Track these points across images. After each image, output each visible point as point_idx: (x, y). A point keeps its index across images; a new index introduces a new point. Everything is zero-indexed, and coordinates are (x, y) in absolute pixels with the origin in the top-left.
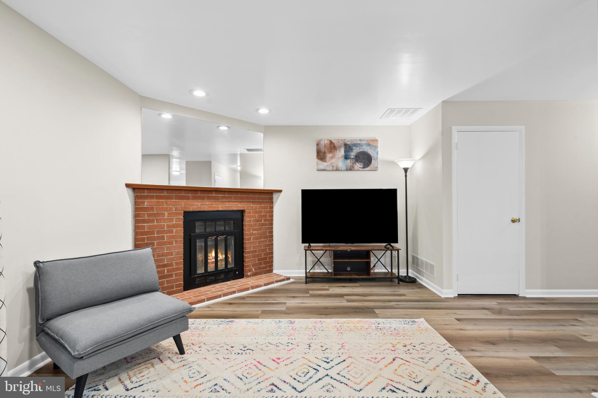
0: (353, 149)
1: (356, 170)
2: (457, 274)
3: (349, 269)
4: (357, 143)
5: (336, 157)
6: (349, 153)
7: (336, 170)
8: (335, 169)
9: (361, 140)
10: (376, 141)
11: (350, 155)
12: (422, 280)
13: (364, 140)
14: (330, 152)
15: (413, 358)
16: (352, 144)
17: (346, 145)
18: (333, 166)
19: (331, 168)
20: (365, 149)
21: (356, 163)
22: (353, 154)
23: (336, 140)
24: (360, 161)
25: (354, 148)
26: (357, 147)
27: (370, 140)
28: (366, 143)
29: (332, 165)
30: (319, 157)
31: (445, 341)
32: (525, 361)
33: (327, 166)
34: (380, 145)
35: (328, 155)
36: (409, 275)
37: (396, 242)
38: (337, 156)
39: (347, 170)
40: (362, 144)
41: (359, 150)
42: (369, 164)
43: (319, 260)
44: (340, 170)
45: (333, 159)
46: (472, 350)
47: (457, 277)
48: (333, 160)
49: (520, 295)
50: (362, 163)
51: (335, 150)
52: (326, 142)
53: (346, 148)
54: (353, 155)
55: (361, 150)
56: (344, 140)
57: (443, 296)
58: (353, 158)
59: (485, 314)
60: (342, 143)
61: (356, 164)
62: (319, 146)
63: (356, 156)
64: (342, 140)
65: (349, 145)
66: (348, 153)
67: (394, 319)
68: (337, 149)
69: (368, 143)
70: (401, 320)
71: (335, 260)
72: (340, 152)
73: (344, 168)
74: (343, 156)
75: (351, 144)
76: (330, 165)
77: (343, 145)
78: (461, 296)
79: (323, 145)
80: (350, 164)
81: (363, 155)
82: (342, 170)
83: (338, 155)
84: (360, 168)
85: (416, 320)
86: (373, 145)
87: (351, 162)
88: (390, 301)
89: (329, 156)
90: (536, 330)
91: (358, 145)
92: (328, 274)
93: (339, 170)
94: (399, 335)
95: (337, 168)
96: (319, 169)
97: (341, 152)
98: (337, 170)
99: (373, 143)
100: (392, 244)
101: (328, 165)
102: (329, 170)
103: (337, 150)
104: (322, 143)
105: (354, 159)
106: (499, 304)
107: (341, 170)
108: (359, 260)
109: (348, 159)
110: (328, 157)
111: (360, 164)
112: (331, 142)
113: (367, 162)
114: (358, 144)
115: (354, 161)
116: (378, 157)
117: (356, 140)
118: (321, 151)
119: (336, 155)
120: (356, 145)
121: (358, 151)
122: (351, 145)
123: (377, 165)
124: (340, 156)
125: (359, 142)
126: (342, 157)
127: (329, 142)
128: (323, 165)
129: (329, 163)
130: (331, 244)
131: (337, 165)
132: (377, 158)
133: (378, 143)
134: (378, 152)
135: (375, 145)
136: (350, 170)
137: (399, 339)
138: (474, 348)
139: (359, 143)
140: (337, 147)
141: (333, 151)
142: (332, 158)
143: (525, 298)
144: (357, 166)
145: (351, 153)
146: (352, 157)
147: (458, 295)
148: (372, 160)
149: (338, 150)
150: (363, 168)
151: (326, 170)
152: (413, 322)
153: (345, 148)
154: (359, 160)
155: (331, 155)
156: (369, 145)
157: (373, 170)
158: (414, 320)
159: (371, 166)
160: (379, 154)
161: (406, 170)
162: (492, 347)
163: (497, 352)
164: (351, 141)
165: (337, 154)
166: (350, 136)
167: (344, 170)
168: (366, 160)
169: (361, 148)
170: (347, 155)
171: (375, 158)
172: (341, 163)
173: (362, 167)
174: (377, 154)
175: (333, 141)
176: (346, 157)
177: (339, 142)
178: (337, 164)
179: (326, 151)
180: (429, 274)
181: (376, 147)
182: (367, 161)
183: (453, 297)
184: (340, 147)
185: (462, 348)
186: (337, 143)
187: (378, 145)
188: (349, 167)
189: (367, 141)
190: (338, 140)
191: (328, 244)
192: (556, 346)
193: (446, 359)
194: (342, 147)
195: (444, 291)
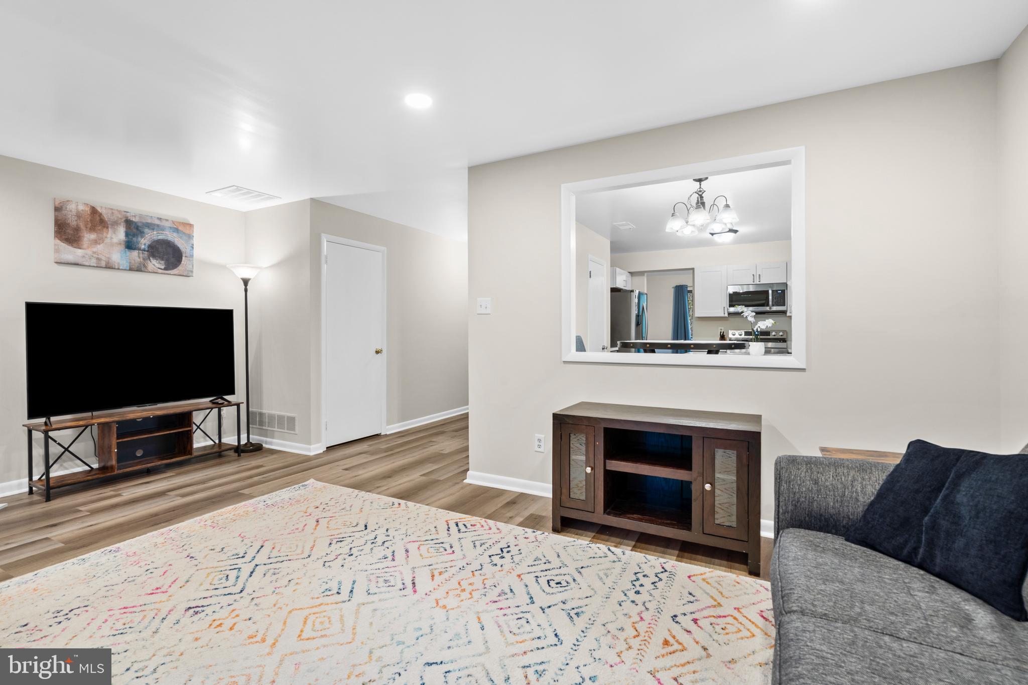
0: (143, 232)
1: (150, 272)
2: (326, 422)
3: (139, 453)
4: (153, 222)
5: (105, 241)
6: (137, 238)
7: (106, 268)
8: (103, 264)
9: (161, 219)
10: (191, 226)
11: (138, 243)
12: (271, 443)
13: (167, 220)
14: (92, 229)
15: (335, 513)
16: (143, 223)
17: (128, 223)
18: (98, 259)
19: (93, 262)
20: (169, 235)
21: (151, 258)
22: (144, 242)
23: (106, 208)
24: (160, 258)
25: (146, 230)
26: (153, 229)
27: (180, 223)
28: (172, 226)
29: (97, 256)
30: (63, 237)
31: (351, 490)
32: (418, 480)
33: (84, 257)
34: (196, 233)
35: (85, 235)
36: (250, 441)
37: (232, 392)
38: (107, 241)
39: (131, 269)
40: (163, 226)
41: (158, 236)
42: (176, 264)
43: (66, 449)
44: (115, 269)
45: (99, 244)
46: (378, 487)
47: (326, 425)
48: (99, 248)
49: (382, 434)
50: (162, 260)
51: (104, 227)
52: (81, 207)
53: (130, 228)
54: (145, 244)
55: (160, 237)
56: (125, 212)
57: (312, 454)
58: (145, 248)
59: (365, 458)
60: (120, 216)
61: (150, 260)
62: (63, 212)
63: (150, 246)
64: (119, 212)
65: (136, 223)
66: (134, 239)
67: (279, 491)
68: (109, 226)
69: (175, 227)
70: (288, 488)
71: (120, 440)
72: (114, 233)
73: (125, 264)
74: (123, 243)
75: (140, 222)
76: (93, 256)
77: (123, 220)
78: (330, 448)
79: (74, 213)
80: (138, 260)
81: (164, 246)
82: (121, 268)
83: (112, 238)
84: (159, 268)
85: (305, 483)
86: (184, 231)
87: (141, 255)
88: (251, 477)
89: (88, 237)
90: (411, 457)
91: (156, 227)
92: (93, 473)
93: (112, 268)
94: (301, 502)
95: (107, 263)
96: (63, 261)
97: (120, 234)
98: (109, 267)
99: (184, 228)
100: (226, 397)
101: (86, 254)
102: (89, 266)
103: (107, 228)
104: (72, 207)
105: (148, 251)
106: (370, 445)
107: (118, 269)
108: (172, 432)
109: (134, 249)
110: (85, 239)
111: (159, 262)
112: (94, 211)
113: (172, 260)
114: (154, 225)
115: (146, 255)
116: (193, 253)
117: (152, 217)
118: (69, 224)
119: (106, 237)
120: (151, 226)
121: (155, 238)
122: (140, 224)
123: (191, 267)
124: (115, 240)
125: (157, 222)
126: (120, 244)
127: (88, 209)
128: (71, 253)
129: (89, 252)
130: (95, 413)
131: (108, 258)
132: (192, 256)
133: (193, 231)
134: (193, 245)
135: (187, 232)
136: (137, 271)
137: (304, 505)
138: (378, 485)
139: (159, 224)
140: (108, 223)
141: (99, 230)
142: (96, 242)
143: (386, 435)
144: (154, 265)
145: (139, 239)
146: (143, 247)
147: (327, 448)
148: (182, 258)
149: (110, 230)
150: (165, 269)
151: (81, 265)
152: (303, 486)
153: (126, 228)
154: (157, 255)
155: (93, 236)
156: (177, 230)
157: (185, 275)
158: (303, 484)
159: (180, 268)
160: (194, 248)
161: (246, 282)
162: (390, 479)
163: (396, 481)
164: (141, 216)
165: (109, 236)
166: (139, 208)
167: (125, 270)
168: (171, 256)
169: (162, 233)
170: (131, 242)
171: (188, 255)
172: (118, 256)
173: (163, 267)
174: (192, 249)
175: (99, 209)
176: (130, 246)
177: (113, 213)
178: (107, 256)
179: (82, 227)
180: (286, 431)
181: (190, 237)
182: (173, 257)
183: (322, 452)
184: (115, 223)
185: (369, 489)
186: (109, 215)
187: (193, 233)
188: (137, 265)
189: (173, 222)
190: (112, 209)
191: (89, 414)
192: (430, 463)
193: (364, 501)
194: (120, 224)
195: (312, 446)
